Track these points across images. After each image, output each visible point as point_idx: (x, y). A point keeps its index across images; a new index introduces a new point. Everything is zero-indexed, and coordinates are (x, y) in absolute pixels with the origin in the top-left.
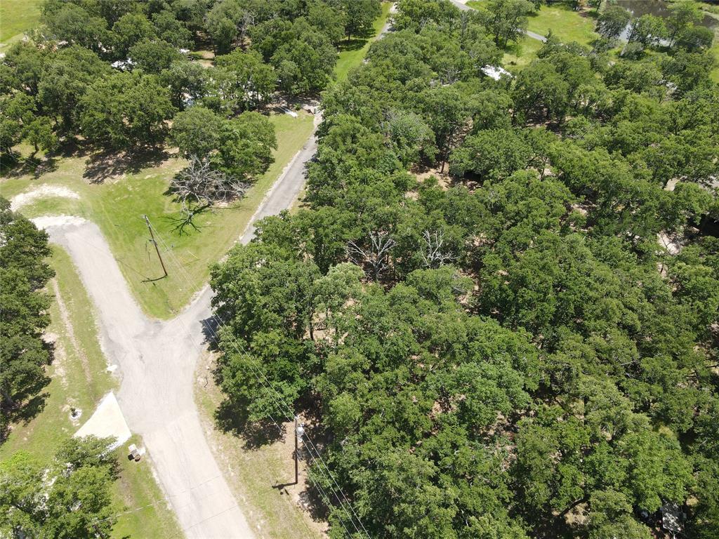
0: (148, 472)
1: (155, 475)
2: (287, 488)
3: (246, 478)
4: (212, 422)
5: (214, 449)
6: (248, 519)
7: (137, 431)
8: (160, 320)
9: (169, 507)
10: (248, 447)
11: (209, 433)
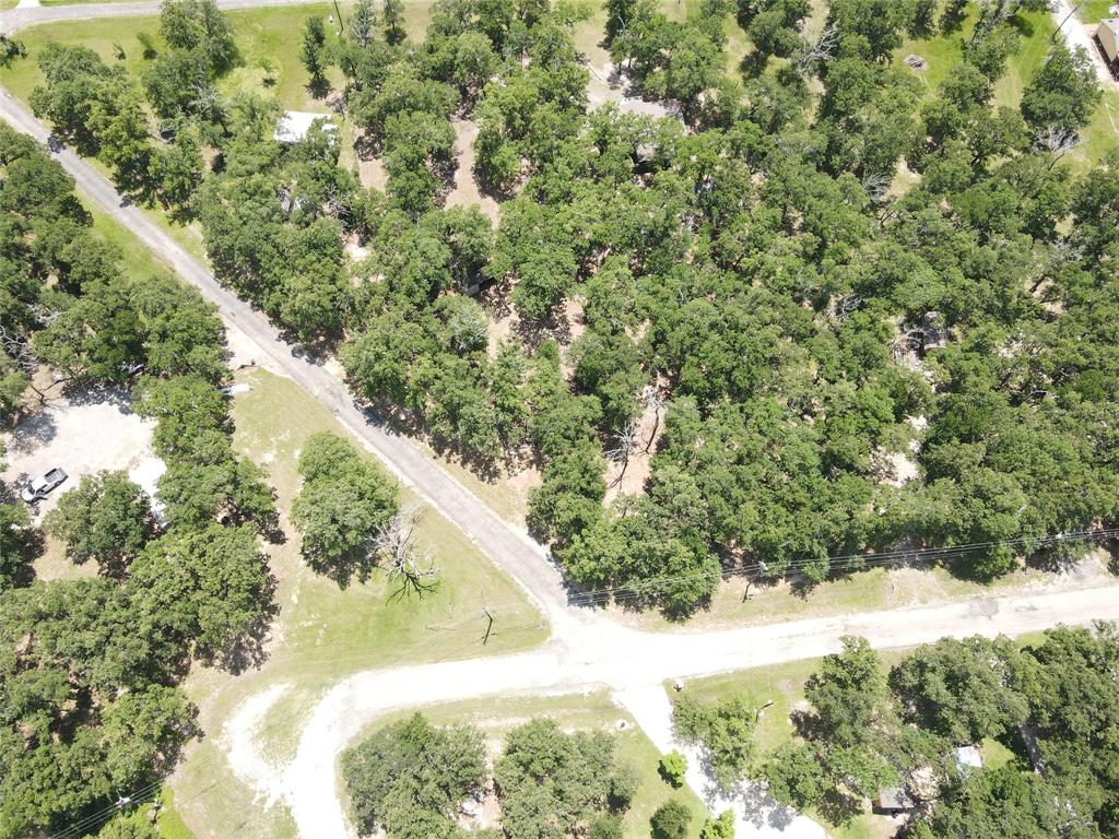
0: (697, 680)
1: (703, 676)
2: (749, 593)
3: (731, 617)
4: (676, 626)
5: (700, 631)
6: (759, 625)
7: (661, 680)
8: (549, 639)
9: (731, 672)
10: (706, 608)
11: (685, 631)
